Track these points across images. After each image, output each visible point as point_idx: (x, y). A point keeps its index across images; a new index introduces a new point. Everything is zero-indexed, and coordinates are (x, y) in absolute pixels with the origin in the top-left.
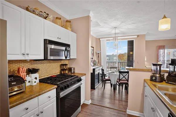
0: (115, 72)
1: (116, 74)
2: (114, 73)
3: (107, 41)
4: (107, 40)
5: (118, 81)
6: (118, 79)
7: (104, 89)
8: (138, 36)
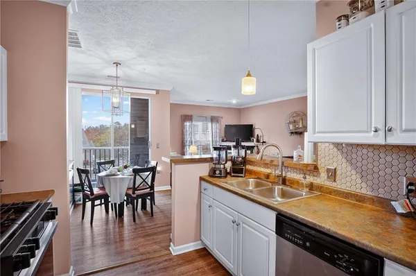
0: (118, 173)
1: (120, 176)
2: (114, 175)
3: (83, 93)
4: (83, 90)
5: (130, 192)
6: (128, 189)
7: (83, 218)
8: (158, 92)
